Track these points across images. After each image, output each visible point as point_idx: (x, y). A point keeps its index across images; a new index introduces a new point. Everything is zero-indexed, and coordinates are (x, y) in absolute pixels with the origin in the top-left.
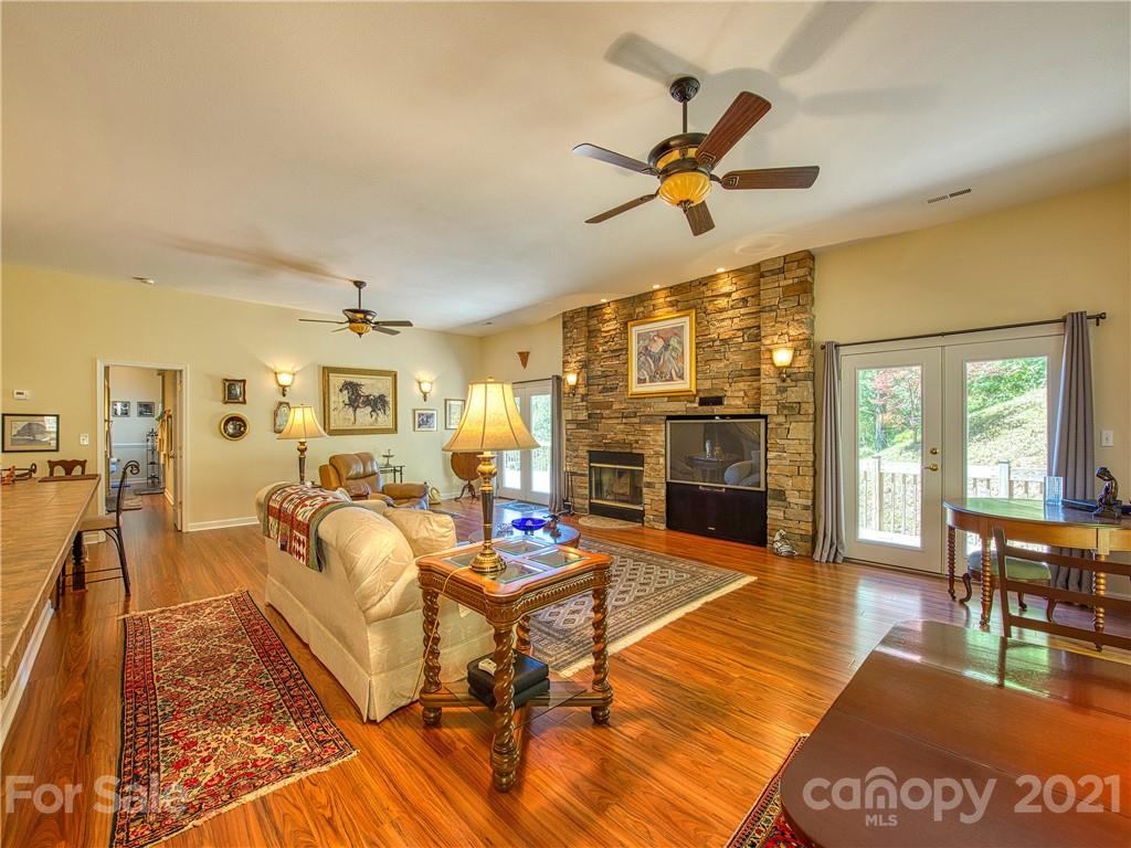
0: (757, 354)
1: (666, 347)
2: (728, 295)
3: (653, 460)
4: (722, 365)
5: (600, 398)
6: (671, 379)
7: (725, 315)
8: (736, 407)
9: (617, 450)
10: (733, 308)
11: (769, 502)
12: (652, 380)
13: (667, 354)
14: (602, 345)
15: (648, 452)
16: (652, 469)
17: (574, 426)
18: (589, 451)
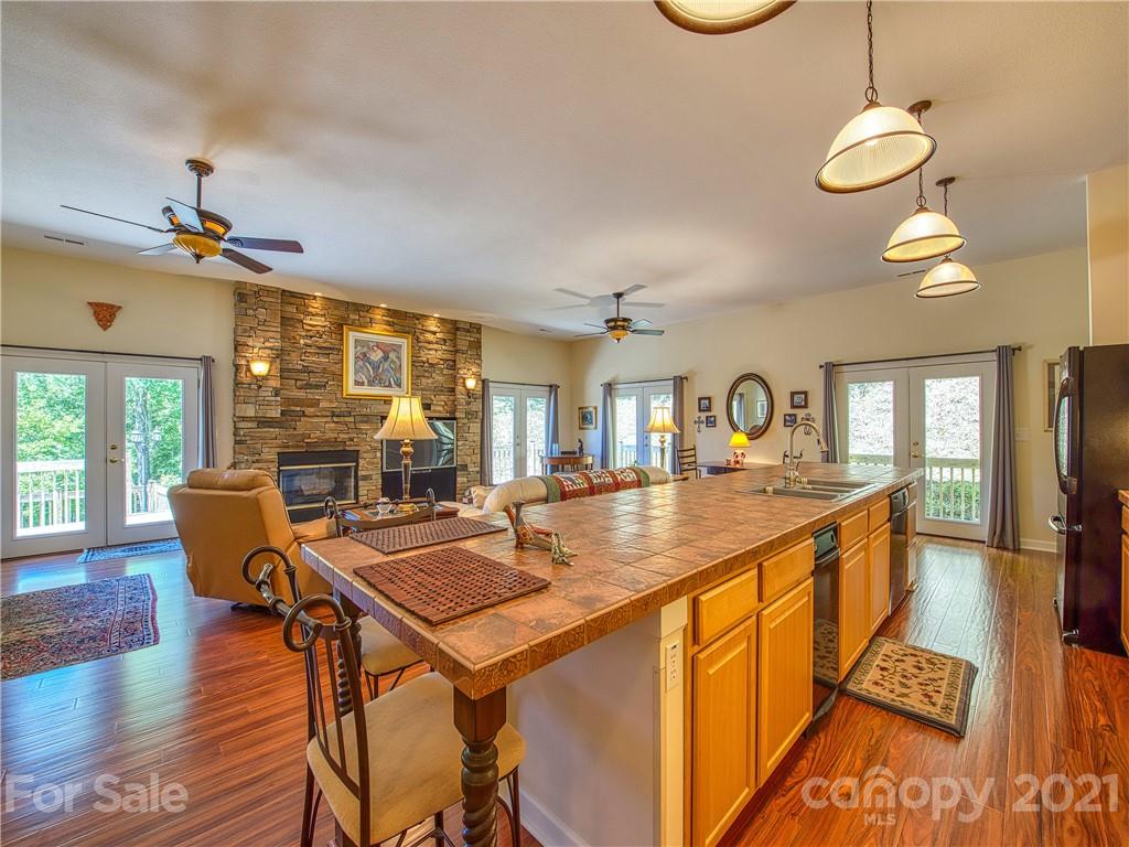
0: (454, 379)
1: (386, 358)
2: (434, 333)
3: (370, 455)
4: (429, 381)
5: (301, 394)
6: (390, 386)
7: (431, 346)
8: (440, 412)
9: (326, 449)
10: (437, 343)
11: (458, 473)
12: (371, 383)
13: (386, 365)
14: (303, 337)
15: (361, 449)
16: (368, 463)
17: (254, 425)
18: (279, 453)
